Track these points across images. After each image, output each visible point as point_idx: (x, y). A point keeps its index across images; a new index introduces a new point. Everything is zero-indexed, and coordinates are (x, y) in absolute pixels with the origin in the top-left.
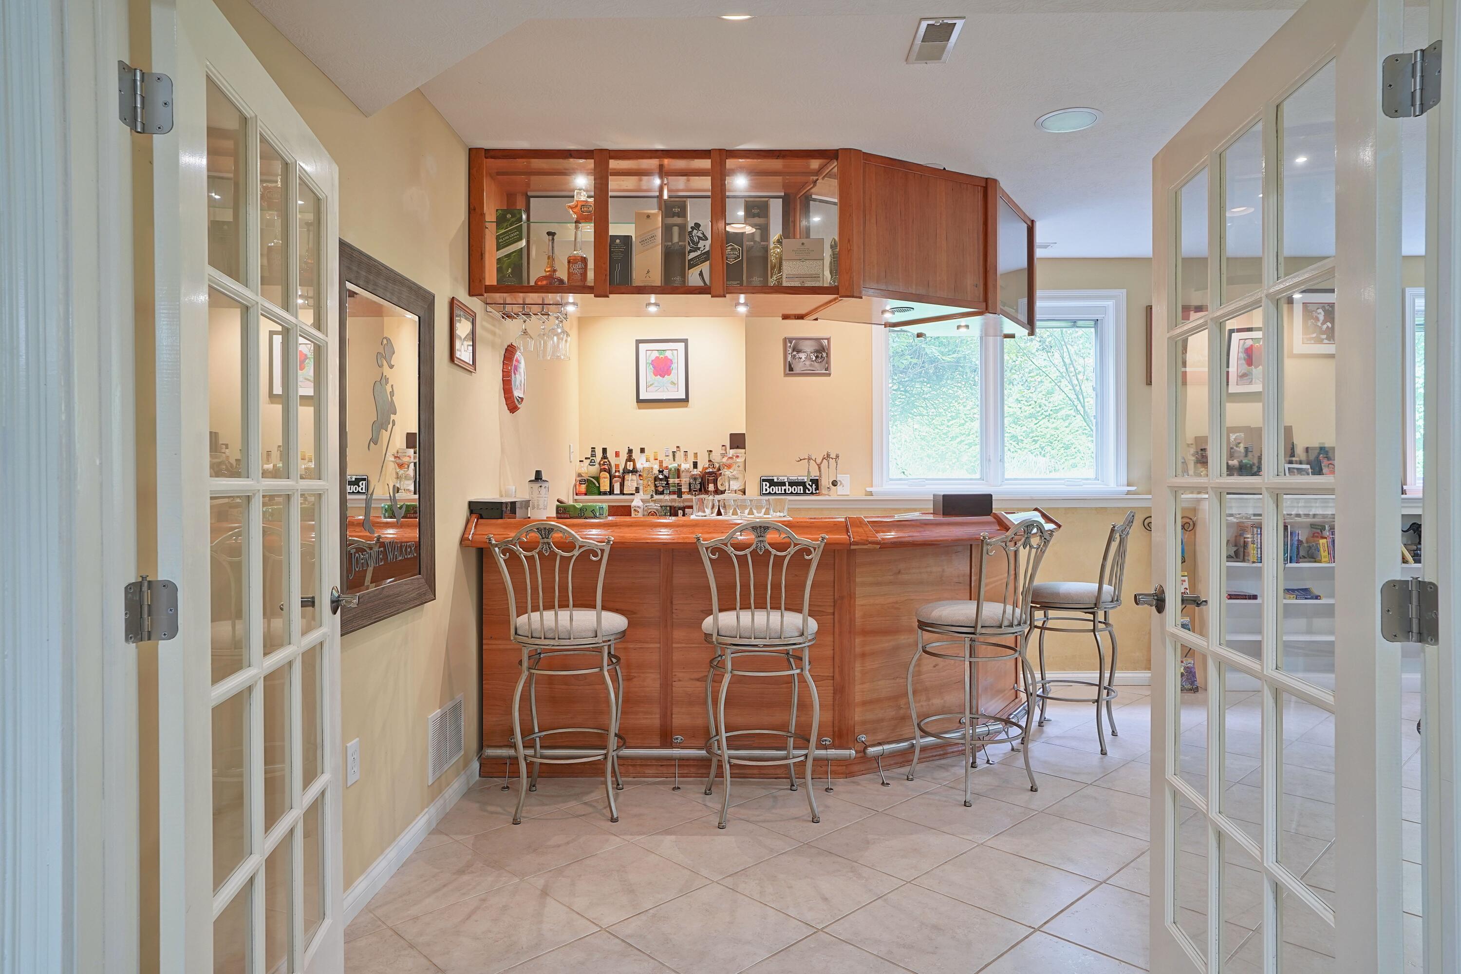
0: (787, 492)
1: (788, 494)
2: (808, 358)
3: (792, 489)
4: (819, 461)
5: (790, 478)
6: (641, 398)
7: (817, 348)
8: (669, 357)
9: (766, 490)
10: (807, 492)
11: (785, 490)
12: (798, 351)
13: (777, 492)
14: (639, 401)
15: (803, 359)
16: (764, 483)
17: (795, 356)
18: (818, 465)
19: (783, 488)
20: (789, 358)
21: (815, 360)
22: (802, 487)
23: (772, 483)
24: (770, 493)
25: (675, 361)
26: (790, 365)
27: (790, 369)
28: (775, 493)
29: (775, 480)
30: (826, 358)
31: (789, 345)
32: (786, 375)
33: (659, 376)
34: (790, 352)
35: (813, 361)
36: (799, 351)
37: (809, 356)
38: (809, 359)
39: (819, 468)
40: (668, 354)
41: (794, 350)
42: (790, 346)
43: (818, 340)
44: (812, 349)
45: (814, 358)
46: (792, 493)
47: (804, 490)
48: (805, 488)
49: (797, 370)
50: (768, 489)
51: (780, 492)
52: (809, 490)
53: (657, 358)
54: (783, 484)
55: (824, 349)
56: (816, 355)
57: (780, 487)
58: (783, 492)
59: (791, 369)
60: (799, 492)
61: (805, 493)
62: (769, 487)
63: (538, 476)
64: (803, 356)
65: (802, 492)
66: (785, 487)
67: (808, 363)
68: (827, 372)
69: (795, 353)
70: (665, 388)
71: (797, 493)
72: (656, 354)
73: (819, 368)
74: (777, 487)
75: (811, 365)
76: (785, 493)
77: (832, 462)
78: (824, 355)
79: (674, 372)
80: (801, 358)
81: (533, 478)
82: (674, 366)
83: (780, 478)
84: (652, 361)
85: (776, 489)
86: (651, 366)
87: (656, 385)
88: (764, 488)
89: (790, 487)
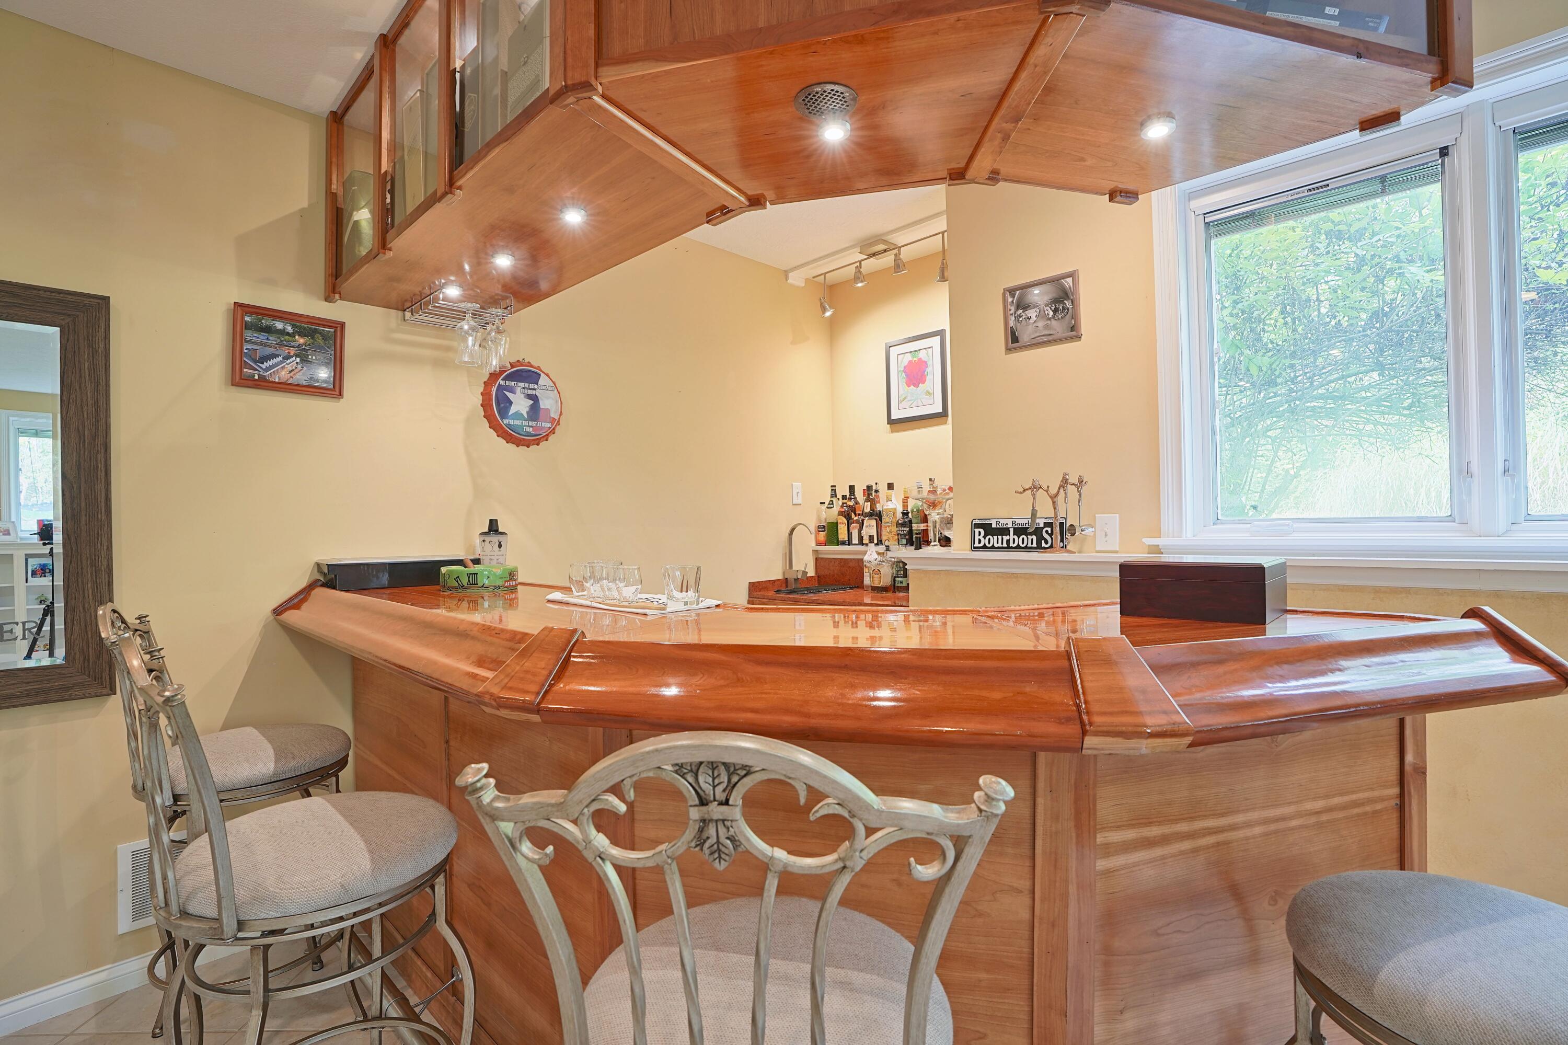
0: (1011, 544)
1: (1012, 548)
2: (1042, 315)
3: (1018, 541)
4: (1053, 491)
5: (1018, 521)
6: (893, 417)
7: (1054, 295)
8: (924, 359)
9: (980, 541)
10: (1044, 545)
11: (1008, 541)
12: (1023, 305)
13: (996, 545)
14: (891, 422)
15: (1034, 318)
16: (977, 530)
17: (1020, 316)
18: (1051, 497)
19: (1006, 538)
20: (1012, 323)
21: (1053, 317)
22: (1034, 537)
23: (989, 530)
24: (985, 547)
25: (929, 363)
26: (1013, 333)
27: (1013, 339)
28: (993, 547)
29: (994, 526)
30: (1070, 311)
31: (1010, 300)
32: (1008, 350)
33: (912, 387)
34: (1012, 312)
35: (1049, 319)
36: (1026, 308)
37: (1042, 313)
38: (1043, 317)
39: (1054, 503)
40: (922, 355)
41: (1018, 308)
42: (1013, 302)
43: (1055, 281)
44: (1046, 299)
45: (1051, 313)
46: (1018, 547)
47: (1039, 543)
48: (1040, 538)
49: (1025, 338)
50: (983, 539)
51: (1000, 545)
52: (1046, 542)
53: (910, 362)
54: (1004, 531)
55: (1067, 294)
56: (1053, 308)
57: (1000, 537)
58: (1005, 545)
59: (1015, 339)
60: (1029, 545)
61: (1039, 547)
62: (984, 537)
63: (493, 527)
64: (1032, 313)
65: (1035, 545)
66: (1008, 537)
67: (1041, 324)
68: (1074, 333)
69: (1020, 311)
70: (919, 401)
71: (1026, 547)
72: (909, 357)
73: (1058, 327)
74: (995, 537)
75: (1047, 327)
76: (1008, 547)
77: (1071, 490)
78: (1068, 304)
79: (929, 378)
80: (1029, 318)
81: (486, 530)
82: (929, 370)
83: (1002, 521)
84: (905, 367)
85: (994, 540)
86: (904, 375)
87: (909, 398)
88: (977, 538)
89: (1016, 537)
